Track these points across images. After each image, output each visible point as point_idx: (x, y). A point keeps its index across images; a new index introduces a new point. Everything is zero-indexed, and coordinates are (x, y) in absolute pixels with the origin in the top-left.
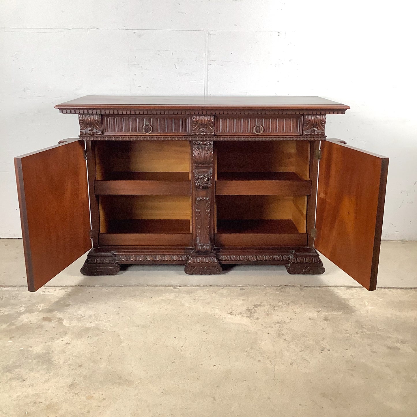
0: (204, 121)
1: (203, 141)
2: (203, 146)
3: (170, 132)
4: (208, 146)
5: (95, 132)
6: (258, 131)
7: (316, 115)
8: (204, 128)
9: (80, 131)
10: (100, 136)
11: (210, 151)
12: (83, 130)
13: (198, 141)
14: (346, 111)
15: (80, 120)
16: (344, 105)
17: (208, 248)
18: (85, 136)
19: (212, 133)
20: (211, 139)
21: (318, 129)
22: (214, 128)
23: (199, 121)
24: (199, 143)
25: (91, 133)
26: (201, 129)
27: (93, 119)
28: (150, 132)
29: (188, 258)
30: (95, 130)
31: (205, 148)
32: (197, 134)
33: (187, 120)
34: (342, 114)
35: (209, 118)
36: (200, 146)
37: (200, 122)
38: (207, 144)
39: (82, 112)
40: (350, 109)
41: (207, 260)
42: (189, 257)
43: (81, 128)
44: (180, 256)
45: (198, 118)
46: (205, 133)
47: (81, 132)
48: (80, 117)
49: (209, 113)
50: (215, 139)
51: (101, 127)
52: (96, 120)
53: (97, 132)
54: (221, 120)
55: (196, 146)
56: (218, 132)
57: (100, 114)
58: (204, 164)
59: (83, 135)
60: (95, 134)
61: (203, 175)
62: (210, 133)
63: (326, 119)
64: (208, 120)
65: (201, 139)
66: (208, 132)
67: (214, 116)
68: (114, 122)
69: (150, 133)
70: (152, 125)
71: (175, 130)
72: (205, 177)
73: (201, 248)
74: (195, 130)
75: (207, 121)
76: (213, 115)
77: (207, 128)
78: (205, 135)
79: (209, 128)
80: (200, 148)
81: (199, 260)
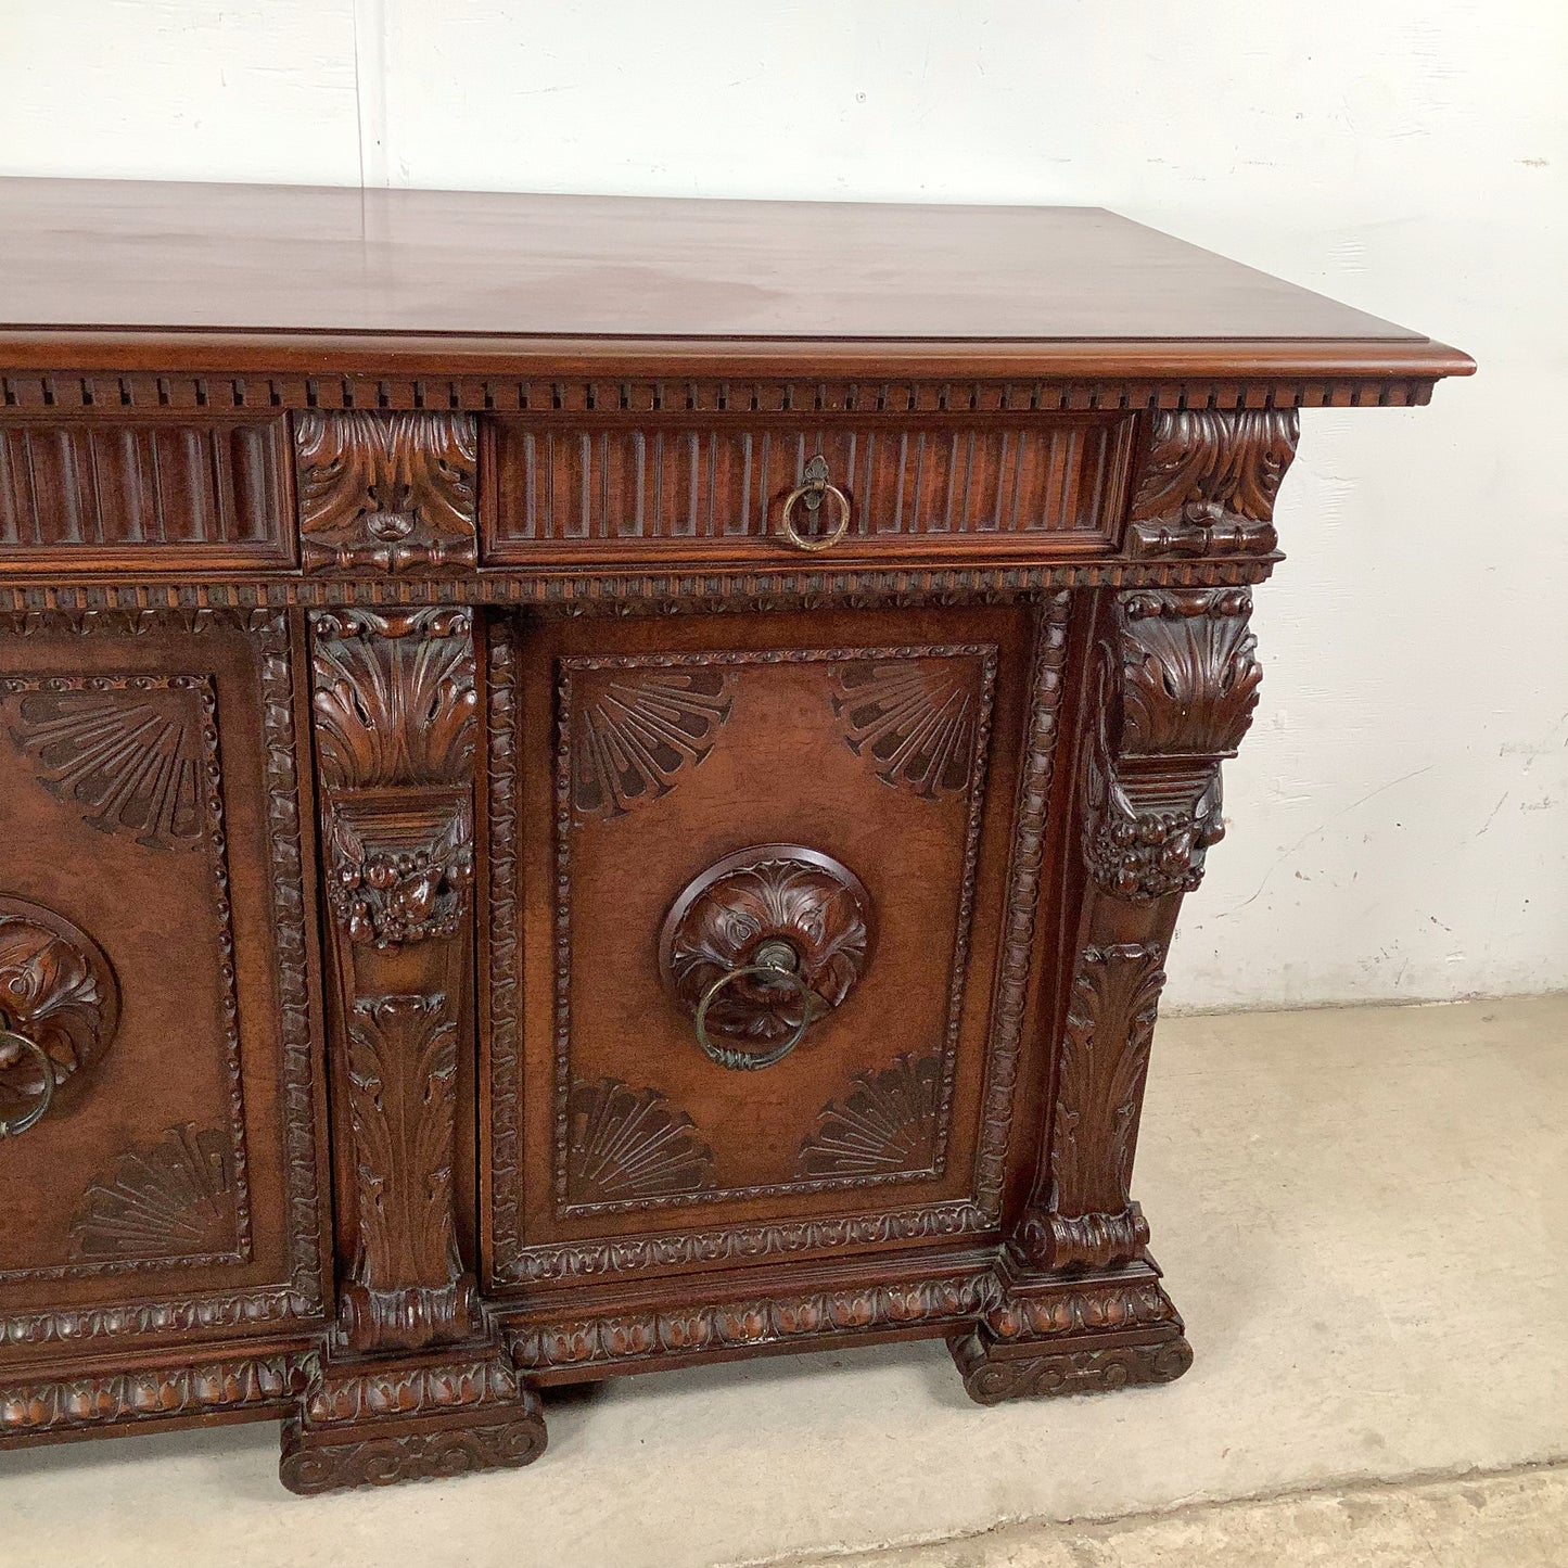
0: (400, 460)
1: (393, 612)
2: (396, 650)
3: (111, 542)
4: (435, 645)
6: (814, 529)
7: (1238, 410)
8: (395, 510)
11: (454, 690)
13: (351, 612)
14: (1440, 387)
16: (1425, 340)
17: (447, 1313)
19: (466, 546)
20: (458, 591)
21: (1229, 507)
22: (477, 509)
23: (356, 467)
24: (363, 627)
26: (375, 524)
29: (301, 1379)
31: (409, 662)
32: (345, 558)
33: (253, 444)
34: (1410, 403)
35: (434, 436)
36: (366, 652)
37: (364, 469)
38: (425, 627)
40: (1470, 372)
41: (440, 1386)
42: (311, 1368)
44: (245, 1370)
45: (344, 431)
46: (405, 554)
49: (435, 399)
50: (486, 593)
54: (530, 441)
55: (337, 648)
56: (514, 536)
58: (405, 782)
61: (404, 859)
62: (450, 548)
63: (1295, 437)
64: (426, 450)
65: (375, 595)
66: (429, 543)
67: (482, 419)
71: (150, 524)
72: (414, 869)
73: (392, 1320)
75: (420, 462)
76: (468, 413)
77: (424, 512)
78: (411, 565)
79: (436, 510)
80: (373, 666)
81: (379, 1394)
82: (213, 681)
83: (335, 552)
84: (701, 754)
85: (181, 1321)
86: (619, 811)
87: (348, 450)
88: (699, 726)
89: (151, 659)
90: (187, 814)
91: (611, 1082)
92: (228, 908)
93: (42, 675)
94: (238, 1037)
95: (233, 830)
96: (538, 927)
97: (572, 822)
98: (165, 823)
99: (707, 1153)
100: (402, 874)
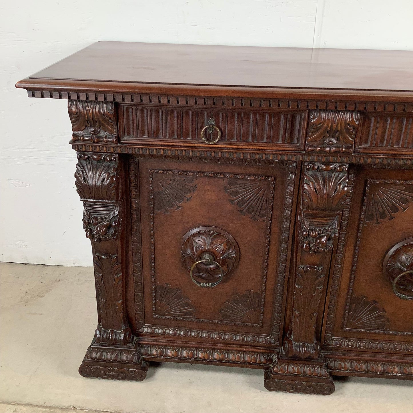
0: (337, 123)
1: (327, 164)
2: (327, 174)
3: (258, 142)
4: (337, 174)
5: (102, 137)
8: (333, 137)
9: (72, 133)
10: (113, 145)
11: (342, 187)
12: (79, 132)
13: (316, 163)
15: (71, 113)
17: (313, 351)
18: (83, 143)
19: (351, 147)
20: (346, 159)
22: (355, 138)
23: (326, 125)
24: (318, 167)
25: (95, 139)
26: (327, 141)
27: (97, 110)
28: (217, 140)
29: (271, 360)
30: (103, 134)
31: (330, 178)
32: (318, 149)
33: (298, 118)
35: (348, 118)
36: (319, 174)
37: (328, 125)
38: (335, 168)
39: (74, 97)
41: (308, 370)
42: (274, 358)
43: (74, 127)
44: (257, 355)
45: (324, 116)
46: (334, 149)
47: (74, 135)
48: (71, 106)
49: (352, 107)
50: (354, 161)
51: (115, 127)
52: (104, 115)
53: (106, 137)
54: (373, 119)
55: (310, 173)
56: (364, 145)
57: (112, 102)
58: (324, 210)
59: (79, 143)
60: (103, 141)
61: (320, 230)
62: (346, 148)
64: (346, 121)
65: (323, 159)
66: (341, 146)
67: (361, 113)
68: (142, 117)
69: (217, 143)
70: (221, 126)
71: (268, 138)
72: (322, 233)
73: (298, 350)
74: (315, 140)
75: (343, 124)
76: (358, 111)
77: (341, 138)
78: (335, 152)
79: (344, 137)
80: (320, 178)
81: (292, 368)
82: (275, 179)
83: (315, 147)
84: (405, 209)
85: (243, 339)
86: (378, 222)
87: (324, 120)
88: (405, 201)
89: (260, 172)
90: (262, 212)
91: (364, 297)
92: (269, 237)
93: (234, 174)
94: (267, 270)
95: (274, 217)
96: (349, 252)
97: (364, 225)
98: (257, 213)
99: (388, 320)
100: (319, 234)
